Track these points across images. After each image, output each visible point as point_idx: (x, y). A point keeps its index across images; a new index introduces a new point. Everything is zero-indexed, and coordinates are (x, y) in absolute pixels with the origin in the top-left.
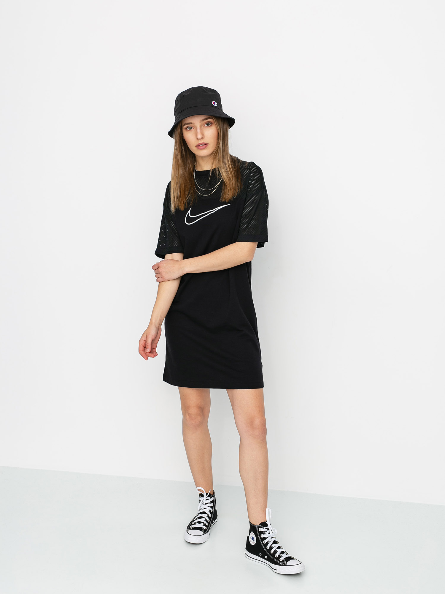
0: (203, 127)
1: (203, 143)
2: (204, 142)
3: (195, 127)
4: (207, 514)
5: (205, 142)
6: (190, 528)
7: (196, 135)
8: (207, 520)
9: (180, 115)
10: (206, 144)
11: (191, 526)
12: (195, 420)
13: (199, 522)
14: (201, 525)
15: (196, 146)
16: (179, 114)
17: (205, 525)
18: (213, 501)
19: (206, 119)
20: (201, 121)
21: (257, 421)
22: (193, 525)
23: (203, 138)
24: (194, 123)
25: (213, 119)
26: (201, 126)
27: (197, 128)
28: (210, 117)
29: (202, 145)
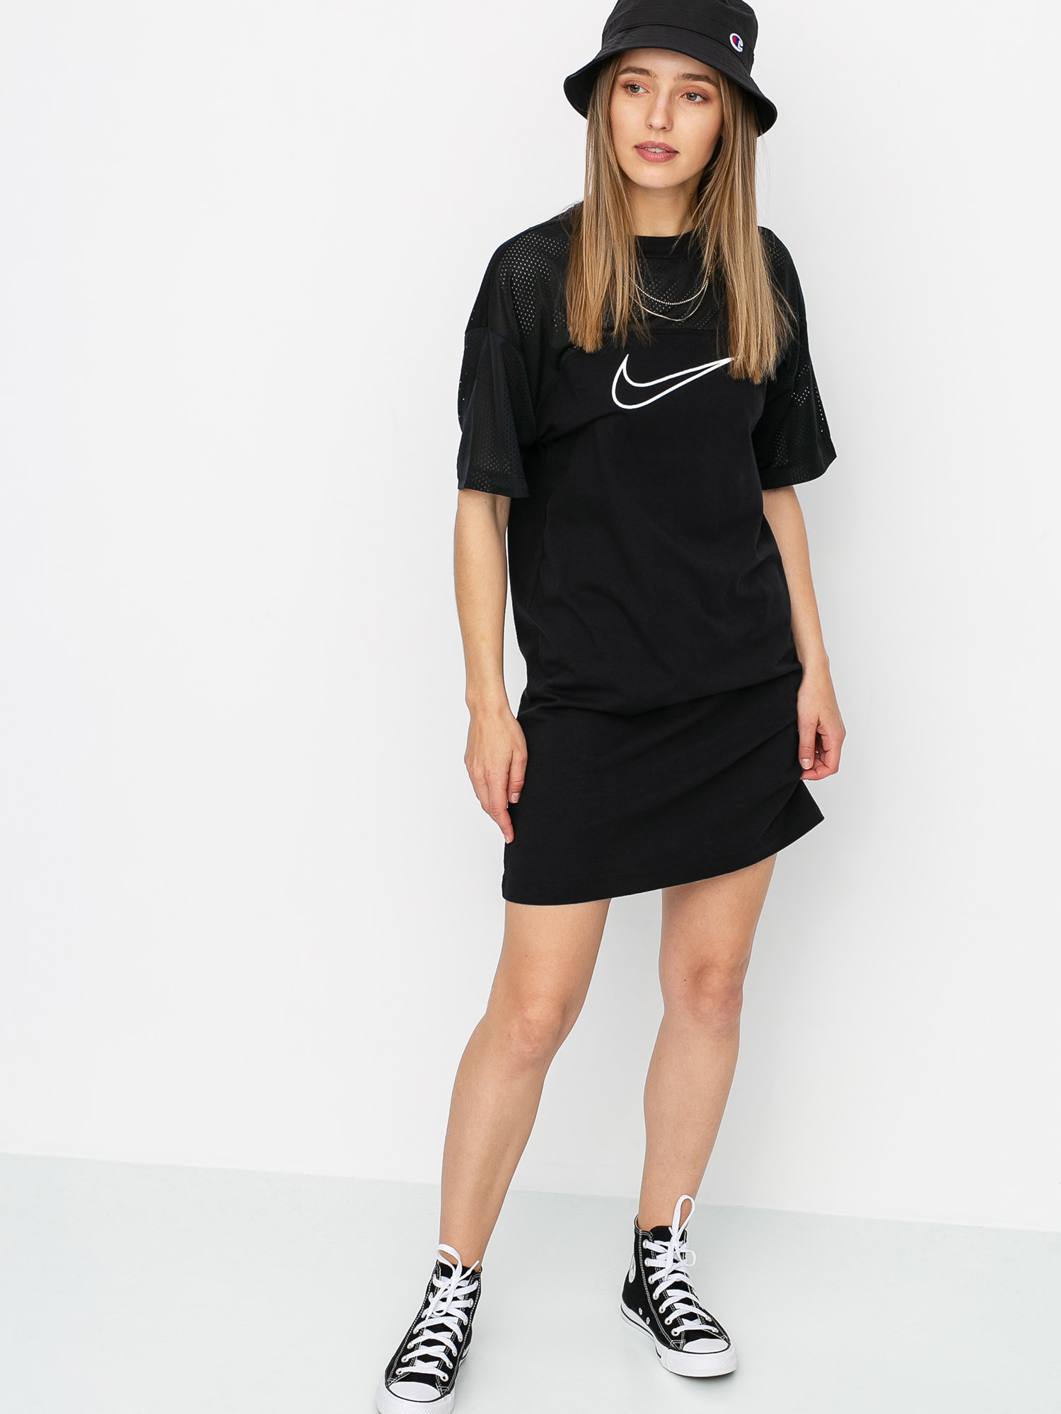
0: (677, 98)
1: (664, 144)
2: (666, 143)
3: (653, 90)
4: (451, 1331)
5: (671, 146)
6: (395, 1376)
7: (649, 115)
8: (451, 1350)
9: (622, 38)
10: (671, 153)
11: (399, 1370)
13: (426, 1358)
14: (430, 1368)
15: (636, 147)
16: (620, 35)
17: (443, 1367)
18: (476, 1291)
19: (697, 78)
20: (678, 77)
22: (407, 1365)
23: (668, 128)
24: (655, 76)
25: (718, 86)
26: (674, 93)
27: (657, 96)
28: (711, 77)
29: (658, 151)
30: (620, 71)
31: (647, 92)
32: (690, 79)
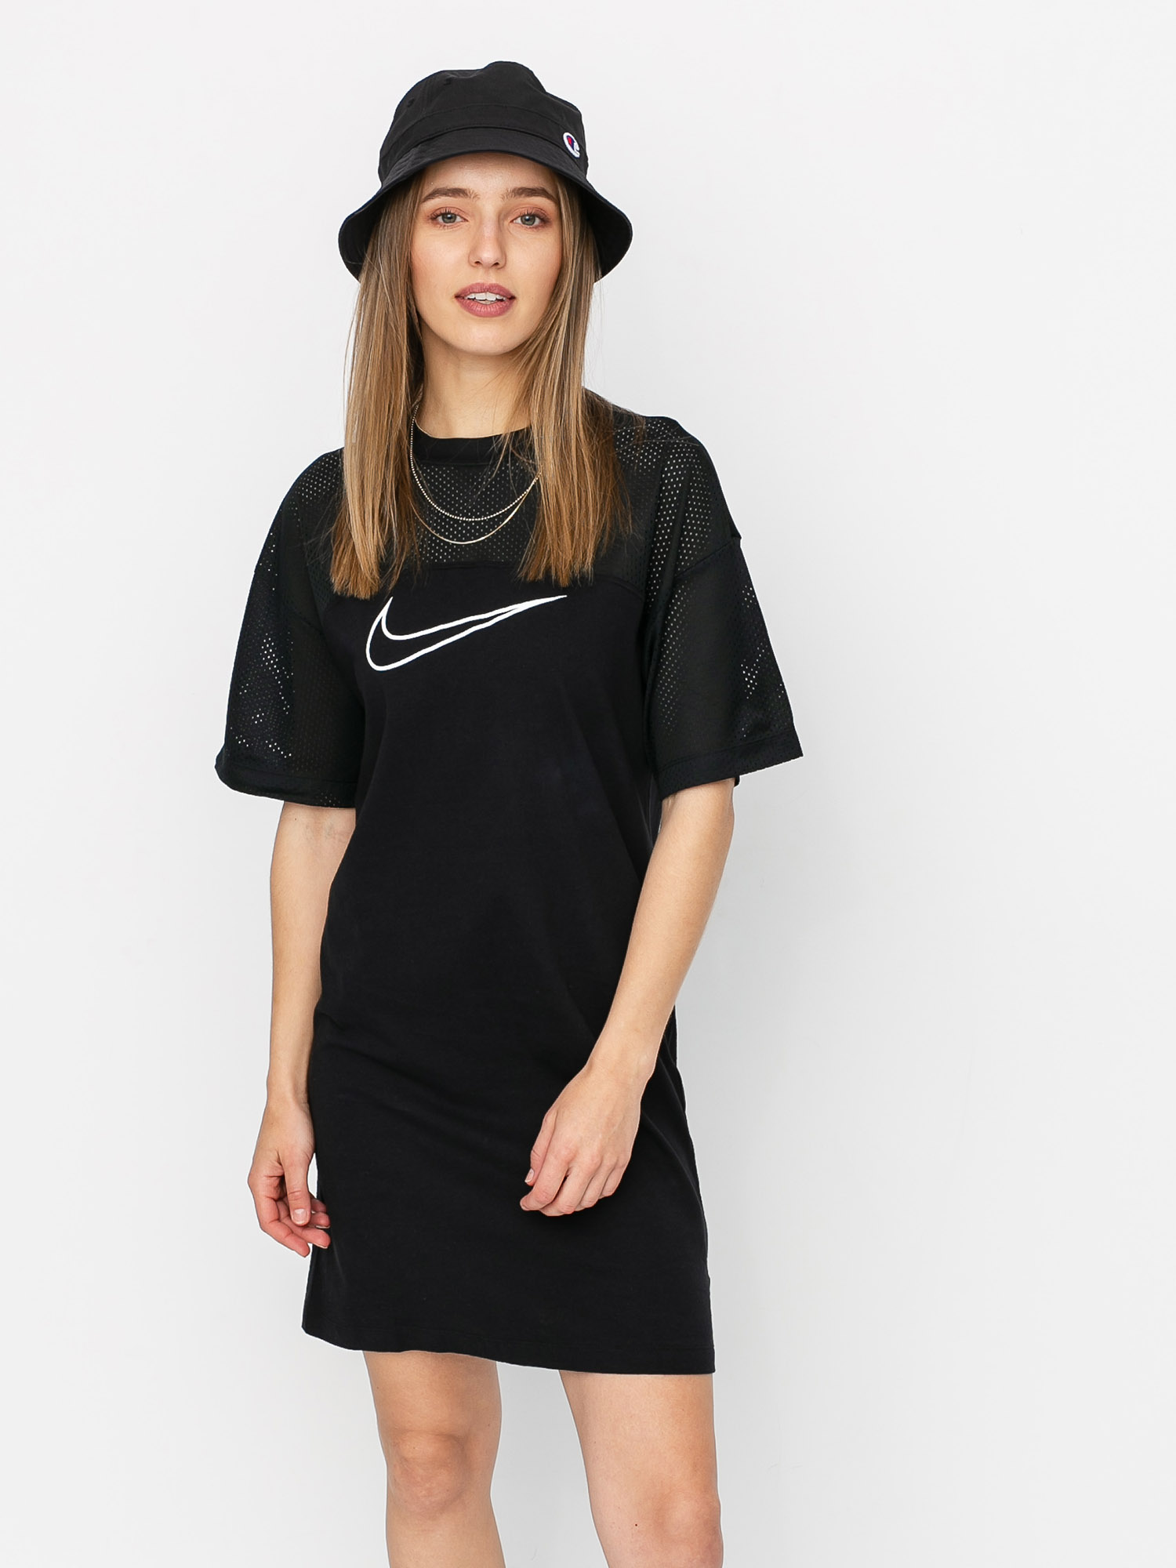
0: (506, 223)
1: (497, 286)
2: (501, 284)
3: (475, 215)
5: (507, 288)
7: (473, 249)
9: (421, 151)
10: (508, 299)
12: (427, 1485)
15: (456, 298)
19: (532, 192)
21: (684, 1511)
23: (501, 263)
24: (476, 196)
25: (558, 203)
26: (502, 216)
27: (481, 223)
28: (549, 190)
29: (492, 297)
30: (423, 197)
31: (465, 220)
32: (523, 195)
